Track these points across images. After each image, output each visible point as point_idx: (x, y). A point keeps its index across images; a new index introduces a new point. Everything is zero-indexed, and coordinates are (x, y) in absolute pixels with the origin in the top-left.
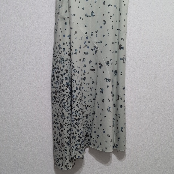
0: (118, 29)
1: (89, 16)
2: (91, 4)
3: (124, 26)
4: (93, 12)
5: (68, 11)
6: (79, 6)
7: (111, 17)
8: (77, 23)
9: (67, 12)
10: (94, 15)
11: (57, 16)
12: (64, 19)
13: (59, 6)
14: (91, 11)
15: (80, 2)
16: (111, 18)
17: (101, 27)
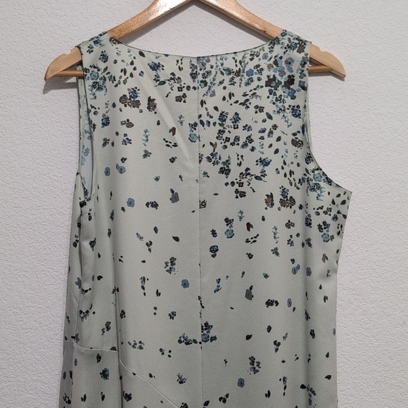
0: (303, 387)
1: (195, 341)
2: (199, 298)
3: (329, 377)
4: (207, 327)
5: (112, 326)
6: (155, 308)
7: (277, 344)
8: (151, 376)
9: (108, 328)
10: (214, 338)
11: (73, 348)
12: (99, 358)
13: (81, 312)
14: (199, 323)
15: (158, 294)
16: (277, 350)
17: (241, 383)
